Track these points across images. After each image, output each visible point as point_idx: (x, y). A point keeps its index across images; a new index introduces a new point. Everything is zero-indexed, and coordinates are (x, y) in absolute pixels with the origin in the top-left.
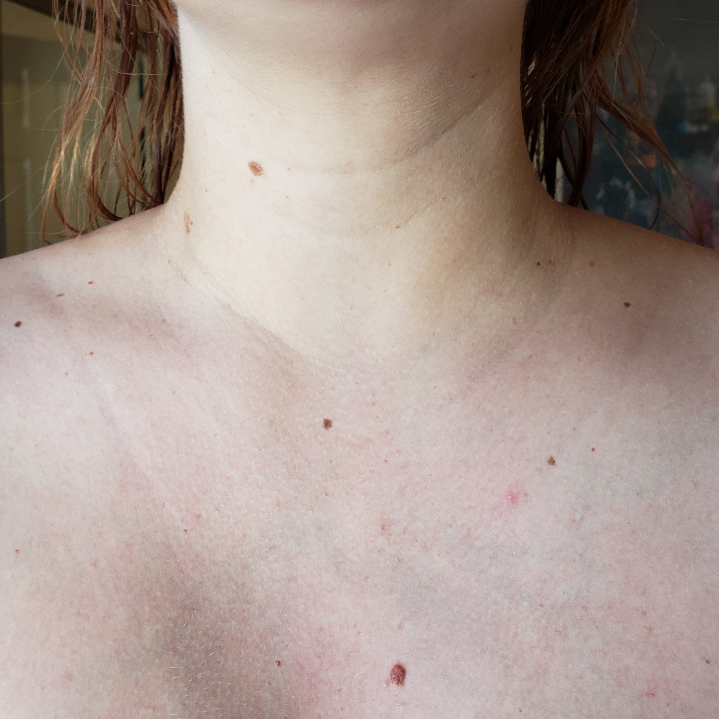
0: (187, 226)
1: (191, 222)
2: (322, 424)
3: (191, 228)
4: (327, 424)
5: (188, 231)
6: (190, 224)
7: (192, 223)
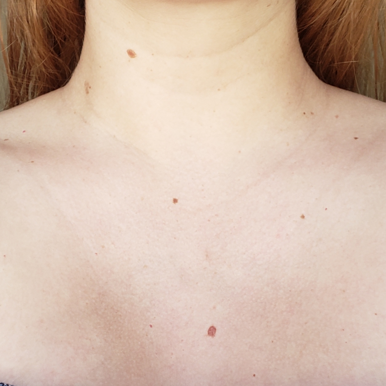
0: (87, 89)
1: (89, 86)
2: (172, 201)
3: (89, 90)
4: (175, 201)
5: (88, 93)
6: (89, 88)
7: (90, 88)
